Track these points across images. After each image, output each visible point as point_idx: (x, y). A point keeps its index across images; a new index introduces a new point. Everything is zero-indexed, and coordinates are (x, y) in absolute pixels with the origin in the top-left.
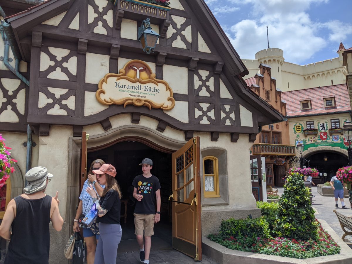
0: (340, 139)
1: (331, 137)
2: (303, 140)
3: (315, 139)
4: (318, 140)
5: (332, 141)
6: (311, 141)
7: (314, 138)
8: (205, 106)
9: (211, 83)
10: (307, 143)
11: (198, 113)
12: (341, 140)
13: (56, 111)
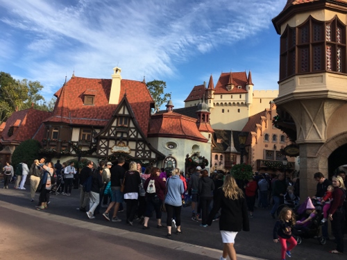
8: (140, 152)
9: (143, 146)
11: (138, 154)
13: (102, 154)
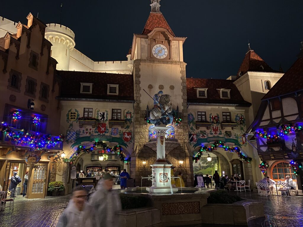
0: (120, 133)
1: (110, 130)
2: (77, 131)
3: (91, 131)
4: (95, 132)
5: (111, 135)
6: (87, 133)
7: (90, 129)
10: (81, 136)
12: (120, 135)
